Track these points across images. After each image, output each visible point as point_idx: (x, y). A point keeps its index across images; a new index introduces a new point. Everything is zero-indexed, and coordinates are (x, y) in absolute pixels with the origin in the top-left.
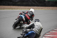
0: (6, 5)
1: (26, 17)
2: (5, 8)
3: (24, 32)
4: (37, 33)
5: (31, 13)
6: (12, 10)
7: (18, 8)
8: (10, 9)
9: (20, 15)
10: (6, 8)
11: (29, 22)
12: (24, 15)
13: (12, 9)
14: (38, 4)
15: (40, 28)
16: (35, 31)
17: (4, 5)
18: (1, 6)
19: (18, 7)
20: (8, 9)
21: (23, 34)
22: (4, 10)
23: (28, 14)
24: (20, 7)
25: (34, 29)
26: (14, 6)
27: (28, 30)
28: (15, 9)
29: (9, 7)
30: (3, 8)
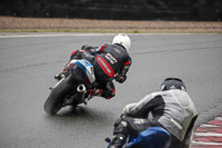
0: (44, 17)
1: (97, 69)
2: (39, 28)
3: (122, 133)
4: (176, 134)
6: (69, 35)
8: (59, 29)
10: (45, 28)
12: (92, 61)
13: (68, 30)
14: (169, 12)
15: (187, 114)
16: (165, 126)
18: (26, 19)
19: (88, 21)
20: (52, 29)
21: (116, 139)
23: (108, 56)
24: (96, 21)
26: (76, 20)
27: (139, 121)
28: (77, 29)
29: (56, 22)
30: (30, 25)
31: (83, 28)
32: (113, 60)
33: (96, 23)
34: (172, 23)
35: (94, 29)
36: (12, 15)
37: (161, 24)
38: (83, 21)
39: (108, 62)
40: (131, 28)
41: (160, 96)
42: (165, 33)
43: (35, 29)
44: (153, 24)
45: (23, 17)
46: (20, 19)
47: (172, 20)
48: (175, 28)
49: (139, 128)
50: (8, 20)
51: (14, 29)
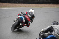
2: (15, 6)
5: (31, 14)
6: (23, 8)
7: (29, 6)
8: (21, 6)
9: (19, 17)
10: (17, 6)
11: (28, 24)
14: (50, 2)
17: (14, 3)
18: (12, 4)
19: (28, 4)
20: (19, 6)
22: (15, 8)
23: (28, 15)
24: (31, 4)
25: (53, 33)
28: (25, 6)
34: (51, 5)
36: (8, 3)
37: (48, 5)
38: (27, 4)
40: (40, 6)
41: (52, 27)
43: (14, 7)
44: (46, 5)
45: (11, 3)
46: (10, 4)
47: (51, 4)
49: (46, 36)
50: (7, 4)
51: (9, 7)
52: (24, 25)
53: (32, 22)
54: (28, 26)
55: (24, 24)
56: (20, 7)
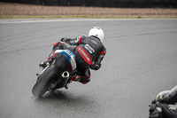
0: (66, 5)
2: (62, 14)
7: (101, 14)
8: (78, 15)
10: (66, 14)
12: (74, 51)
13: (85, 16)
14: (166, 1)
19: (101, 9)
20: (72, 15)
22: (60, 20)
24: (108, 9)
26: (92, 8)
28: (92, 15)
29: (75, 9)
30: (55, 12)
31: (97, 14)
32: (91, 51)
33: (107, 10)
34: (169, 10)
35: (106, 15)
36: (41, 4)
37: (160, 11)
38: (97, 9)
39: (87, 52)
40: (135, 14)
42: (163, 18)
43: (59, 15)
44: (153, 11)
45: (50, 5)
46: (47, 8)
47: (169, 8)
48: (171, 14)
50: (38, 8)
51: (43, 15)
52: (72, 79)
53: (96, 69)
54: (85, 80)
55: (74, 74)
56: (77, 17)
